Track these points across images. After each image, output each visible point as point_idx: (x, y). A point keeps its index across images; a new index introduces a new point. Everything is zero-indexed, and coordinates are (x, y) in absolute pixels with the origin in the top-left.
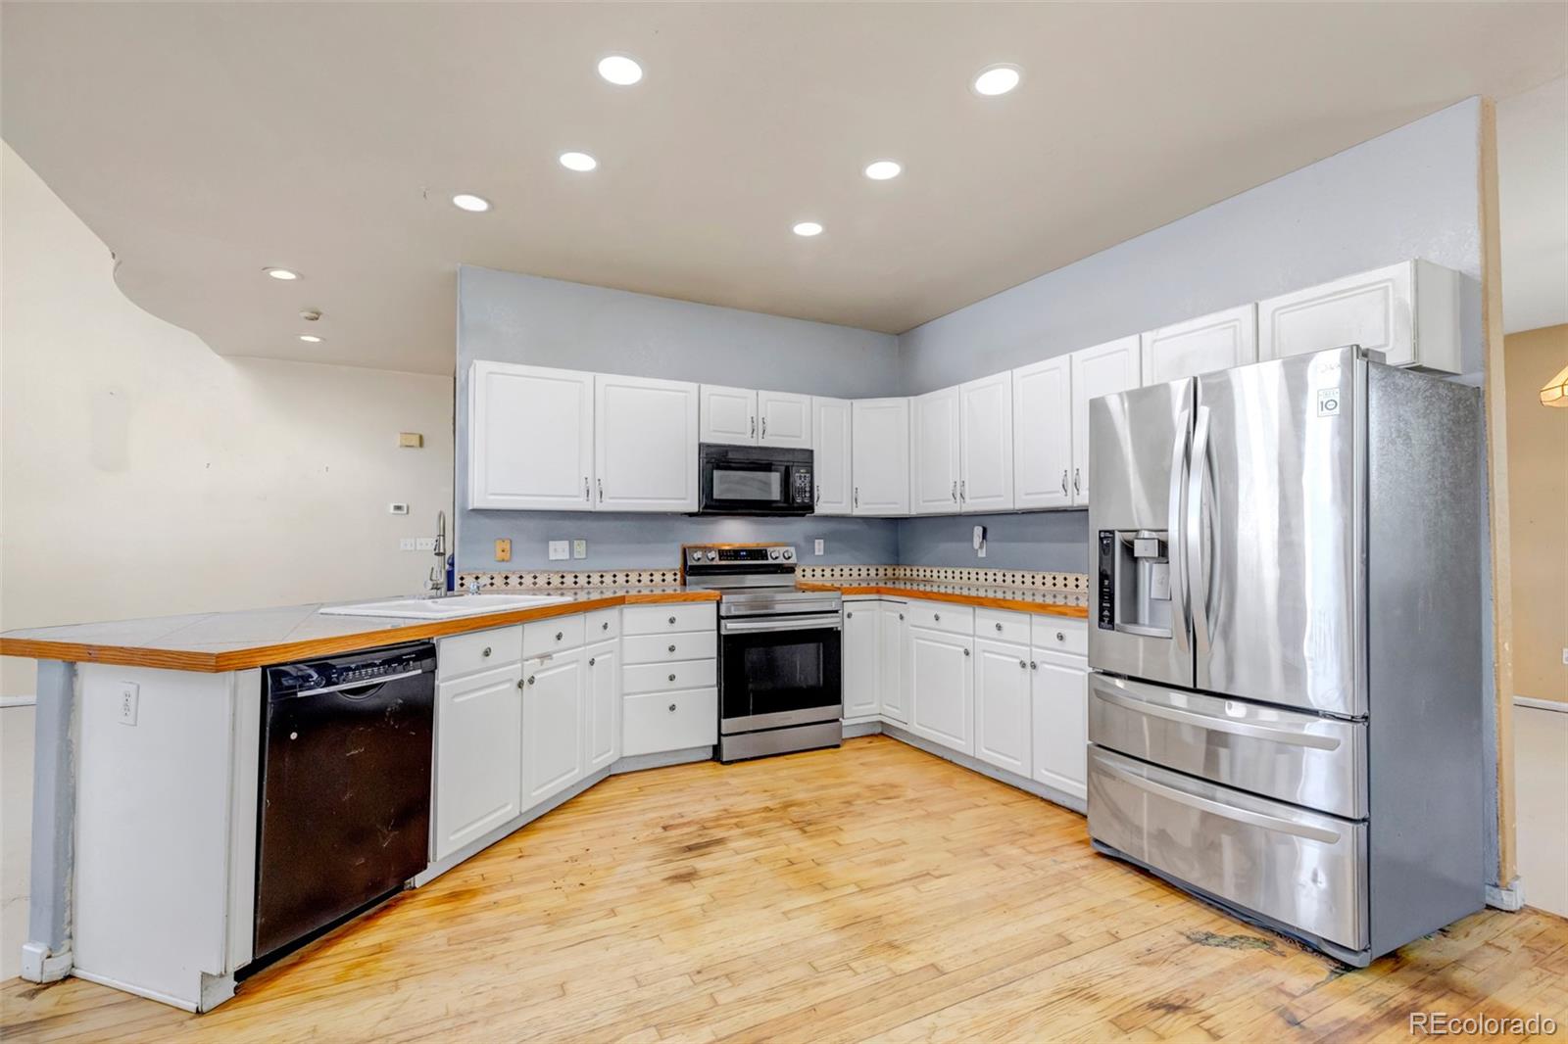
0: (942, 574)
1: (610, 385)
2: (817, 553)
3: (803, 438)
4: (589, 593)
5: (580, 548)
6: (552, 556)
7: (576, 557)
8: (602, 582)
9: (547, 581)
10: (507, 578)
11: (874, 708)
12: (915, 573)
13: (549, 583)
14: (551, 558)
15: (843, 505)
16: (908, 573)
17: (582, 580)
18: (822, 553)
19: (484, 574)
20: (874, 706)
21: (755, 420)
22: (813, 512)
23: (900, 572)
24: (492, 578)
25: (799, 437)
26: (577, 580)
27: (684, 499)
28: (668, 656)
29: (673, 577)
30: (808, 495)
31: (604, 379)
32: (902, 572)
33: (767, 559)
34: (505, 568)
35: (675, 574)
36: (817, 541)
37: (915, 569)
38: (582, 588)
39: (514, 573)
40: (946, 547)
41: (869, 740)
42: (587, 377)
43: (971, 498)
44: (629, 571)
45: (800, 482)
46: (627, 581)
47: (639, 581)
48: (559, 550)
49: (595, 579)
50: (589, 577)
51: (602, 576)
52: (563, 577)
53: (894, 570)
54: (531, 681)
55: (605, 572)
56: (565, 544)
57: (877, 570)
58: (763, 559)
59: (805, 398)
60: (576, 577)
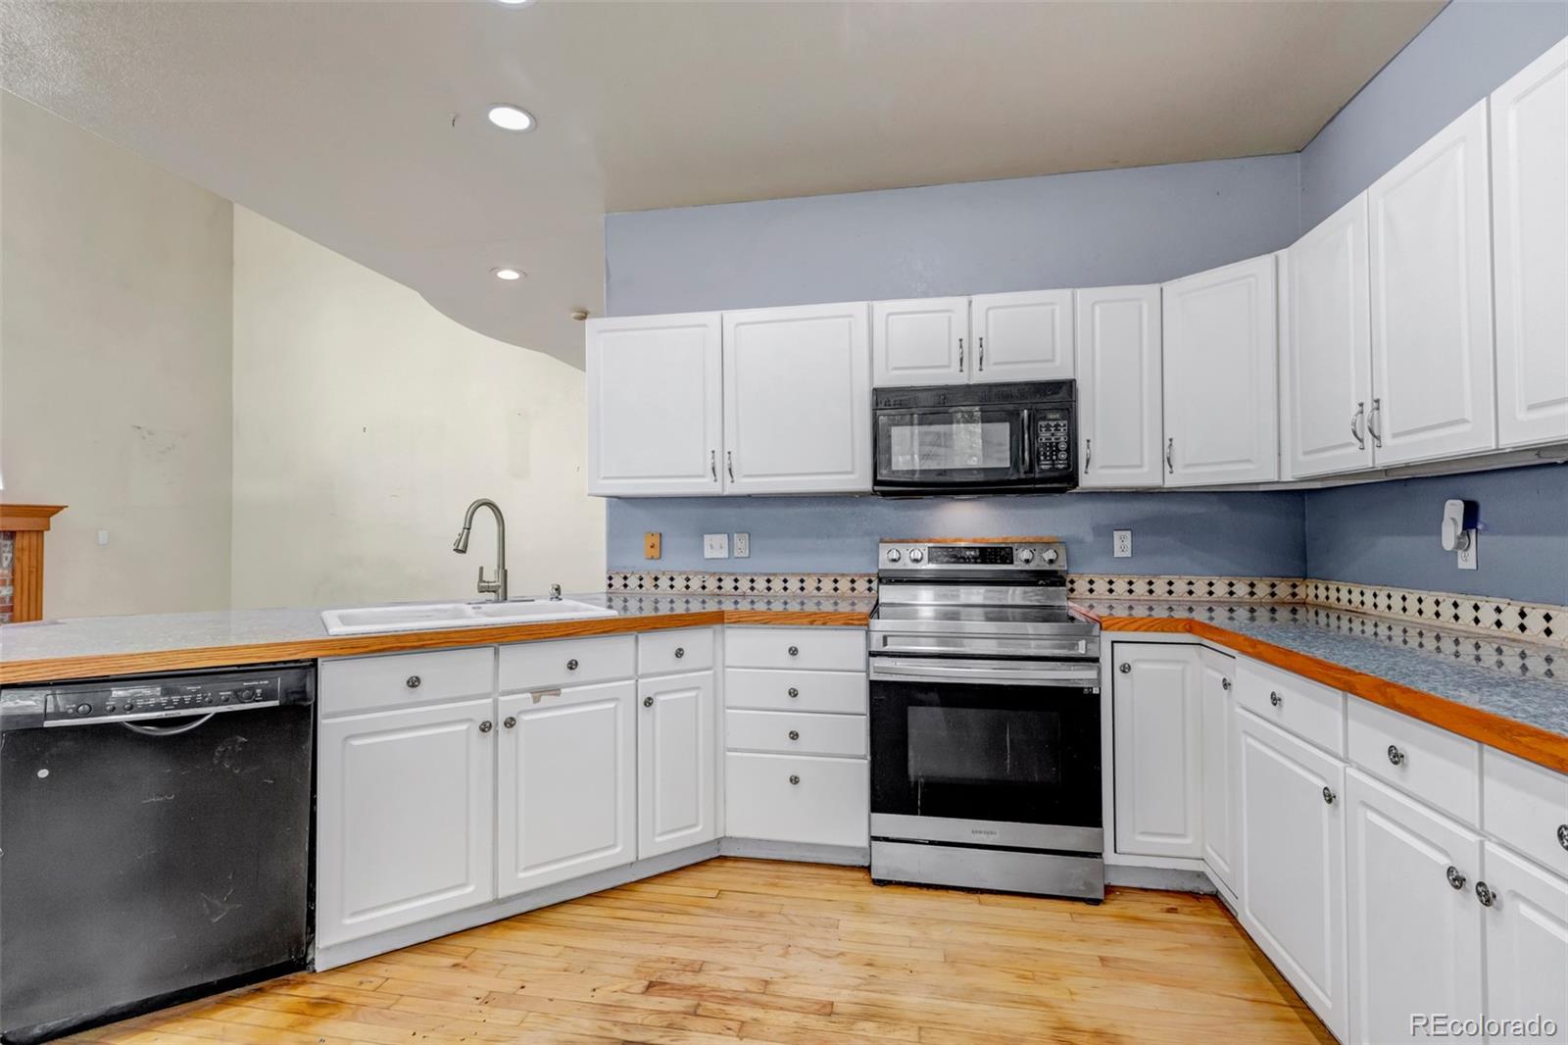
0: (1382, 601)
1: (742, 324)
2: (1118, 553)
3: (1058, 363)
4: (752, 602)
5: (741, 543)
6: (708, 554)
7: (736, 555)
8: (769, 589)
9: (701, 584)
10: (656, 579)
11: (1188, 844)
12: (1333, 594)
13: (704, 587)
14: (706, 557)
15: (1145, 469)
16: (1322, 593)
17: (744, 585)
18: (1128, 554)
19: (633, 573)
20: (1188, 841)
21: (965, 344)
22: (1077, 485)
23: (1306, 591)
24: (641, 579)
25: (1052, 360)
26: (738, 584)
27: (851, 473)
28: (787, 702)
29: (867, 585)
30: (1063, 456)
31: (734, 316)
32: (1311, 592)
33: (1012, 563)
34: (655, 566)
35: (870, 581)
36: (1117, 534)
37: (1333, 587)
38: (744, 595)
39: (664, 574)
40: (1390, 546)
41: (1173, 902)
42: (711, 317)
43: (1395, 436)
44: (804, 574)
45: (1048, 435)
46: (802, 589)
47: (818, 589)
48: (715, 547)
49: (761, 584)
50: (752, 581)
51: (769, 581)
52: (720, 580)
53: (1294, 586)
54: (510, 723)
55: (775, 575)
56: (721, 539)
57: (1252, 585)
58: (1004, 562)
59: (1059, 298)
60: (736, 580)
